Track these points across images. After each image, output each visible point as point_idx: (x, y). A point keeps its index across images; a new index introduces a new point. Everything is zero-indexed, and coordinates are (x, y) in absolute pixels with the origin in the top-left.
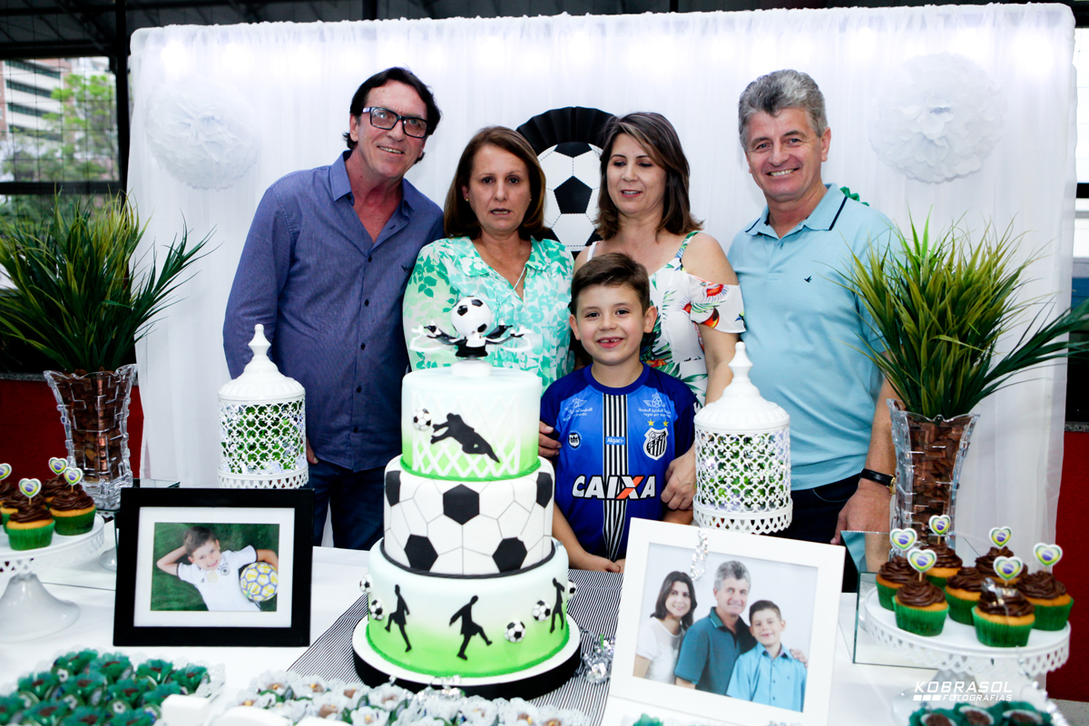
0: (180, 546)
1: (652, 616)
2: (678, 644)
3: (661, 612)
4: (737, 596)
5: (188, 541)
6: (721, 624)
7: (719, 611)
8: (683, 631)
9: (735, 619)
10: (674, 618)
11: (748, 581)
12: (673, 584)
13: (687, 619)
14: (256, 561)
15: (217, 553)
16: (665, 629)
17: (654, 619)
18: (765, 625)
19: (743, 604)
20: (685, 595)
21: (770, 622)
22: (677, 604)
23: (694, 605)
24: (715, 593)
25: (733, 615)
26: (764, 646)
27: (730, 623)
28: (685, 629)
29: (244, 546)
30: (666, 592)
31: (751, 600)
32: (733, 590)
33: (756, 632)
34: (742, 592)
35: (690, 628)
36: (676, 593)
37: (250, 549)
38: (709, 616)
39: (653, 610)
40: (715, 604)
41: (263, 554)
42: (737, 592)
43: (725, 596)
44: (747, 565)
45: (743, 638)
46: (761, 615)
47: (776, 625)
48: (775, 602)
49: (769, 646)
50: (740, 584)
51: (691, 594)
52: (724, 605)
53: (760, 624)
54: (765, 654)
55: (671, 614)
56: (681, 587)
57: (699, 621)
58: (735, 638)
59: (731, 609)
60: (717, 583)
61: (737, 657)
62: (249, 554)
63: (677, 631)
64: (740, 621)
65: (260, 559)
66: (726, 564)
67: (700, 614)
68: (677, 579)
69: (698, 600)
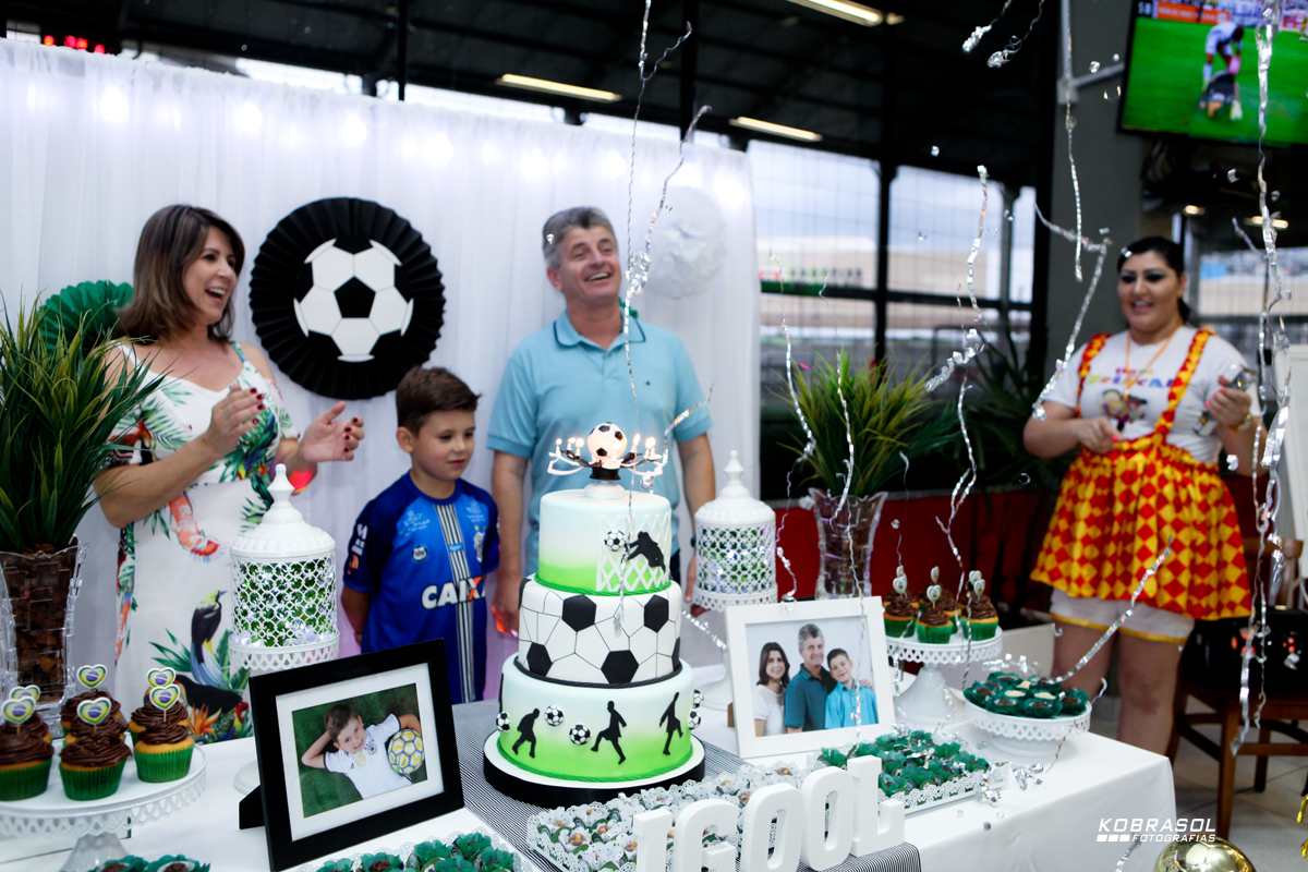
0: (323, 733)
1: (758, 683)
2: (782, 701)
3: (764, 679)
4: (817, 651)
5: (330, 724)
6: (809, 676)
7: (806, 666)
8: (784, 690)
9: (819, 669)
10: (775, 681)
11: (822, 637)
12: (768, 654)
13: (785, 678)
14: (401, 730)
15: (361, 730)
16: (769, 692)
17: (760, 686)
18: (840, 667)
19: (822, 656)
20: (779, 660)
21: (843, 664)
22: (774, 669)
23: (787, 666)
24: (801, 651)
25: (817, 666)
26: (843, 683)
27: (816, 673)
28: (785, 686)
29: (387, 716)
30: (765, 661)
31: (826, 652)
32: (812, 647)
33: (835, 674)
34: (820, 646)
35: (789, 685)
36: (772, 660)
37: (392, 717)
38: (800, 672)
39: (758, 679)
40: (803, 661)
41: (405, 720)
42: (816, 648)
43: (808, 653)
44: (819, 626)
45: (827, 682)
46: (837, 660)
47: (847, 666)
48: (843, 648)
49: (846, 682)
50: (816, 641)
51: (784, 659)
52: (809, 660)
53: (836, 668)
54: (845, 689)
55: (772, 678)
56: (775, 654)
57: (795, 678)
58: (822, 683)
59: (815, 662)
60: (801, 644)
61: (826, 697)
62: (391, 725)
63: (780, 691)
64: (823, 669)
65: (403, 726)
66: (803, 628)
67: (793, 672)
68: (771, 649)
69: (790, 661)
